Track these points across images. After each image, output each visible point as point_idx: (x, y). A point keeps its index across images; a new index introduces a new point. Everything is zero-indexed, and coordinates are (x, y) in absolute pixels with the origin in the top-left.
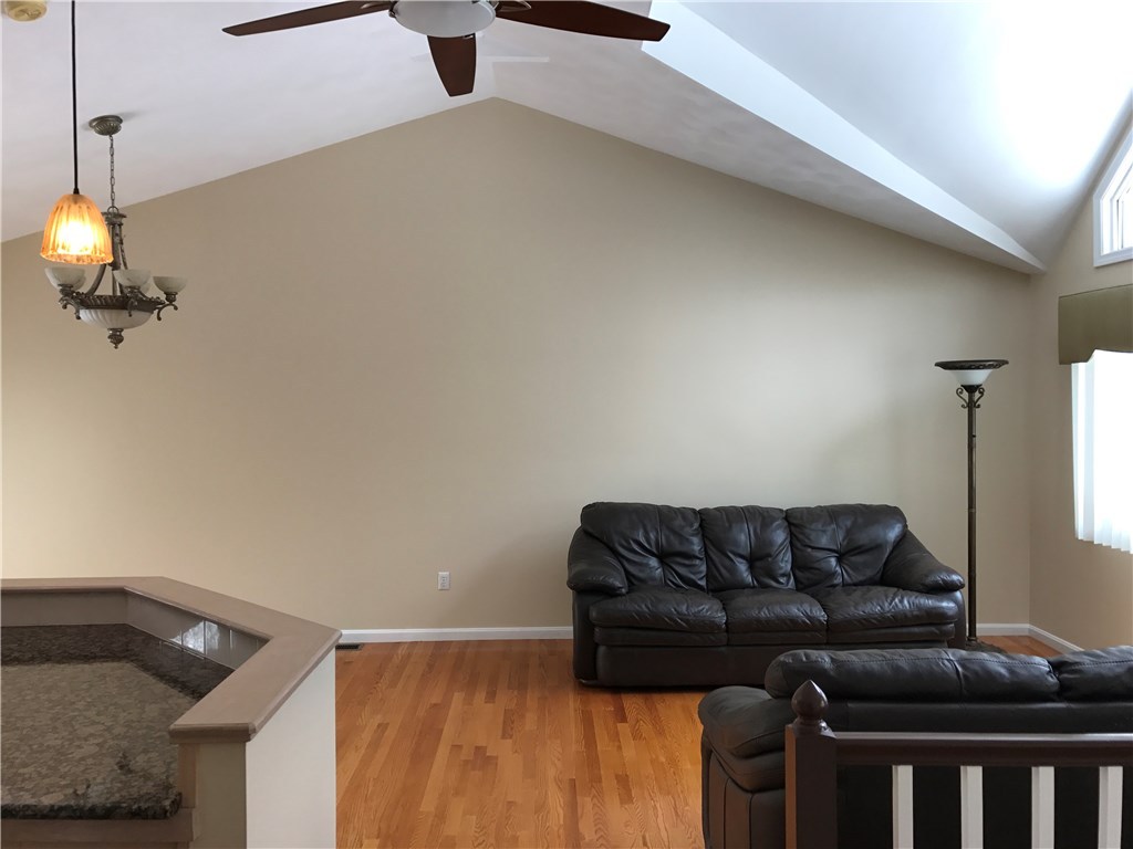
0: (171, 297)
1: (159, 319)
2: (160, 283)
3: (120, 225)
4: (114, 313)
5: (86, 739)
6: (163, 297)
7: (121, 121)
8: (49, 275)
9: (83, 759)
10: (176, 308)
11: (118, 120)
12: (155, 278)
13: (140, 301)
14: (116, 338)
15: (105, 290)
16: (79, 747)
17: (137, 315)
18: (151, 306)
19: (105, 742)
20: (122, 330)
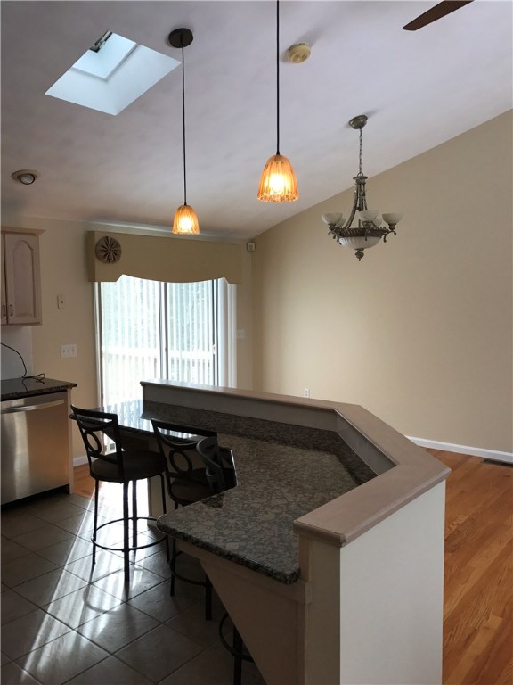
0: (392, 226)
1: (385, 241)
2: (386, 218)
3: (364, 184)
4: (358, 239)
5: (272, 508)
6: (388, 227)
7: (366, 118)
8: (324, 219)
9: (263, 522)
10: (395, 234)
11: (365, 118)
12: (384, 215)
13: (372, 230)
14: (360, 255)
15: (355, 225)
16: (267, 513)
17: (371, 239)
18: (381, 233)
19: (281, 513)
20: (363, 249)
